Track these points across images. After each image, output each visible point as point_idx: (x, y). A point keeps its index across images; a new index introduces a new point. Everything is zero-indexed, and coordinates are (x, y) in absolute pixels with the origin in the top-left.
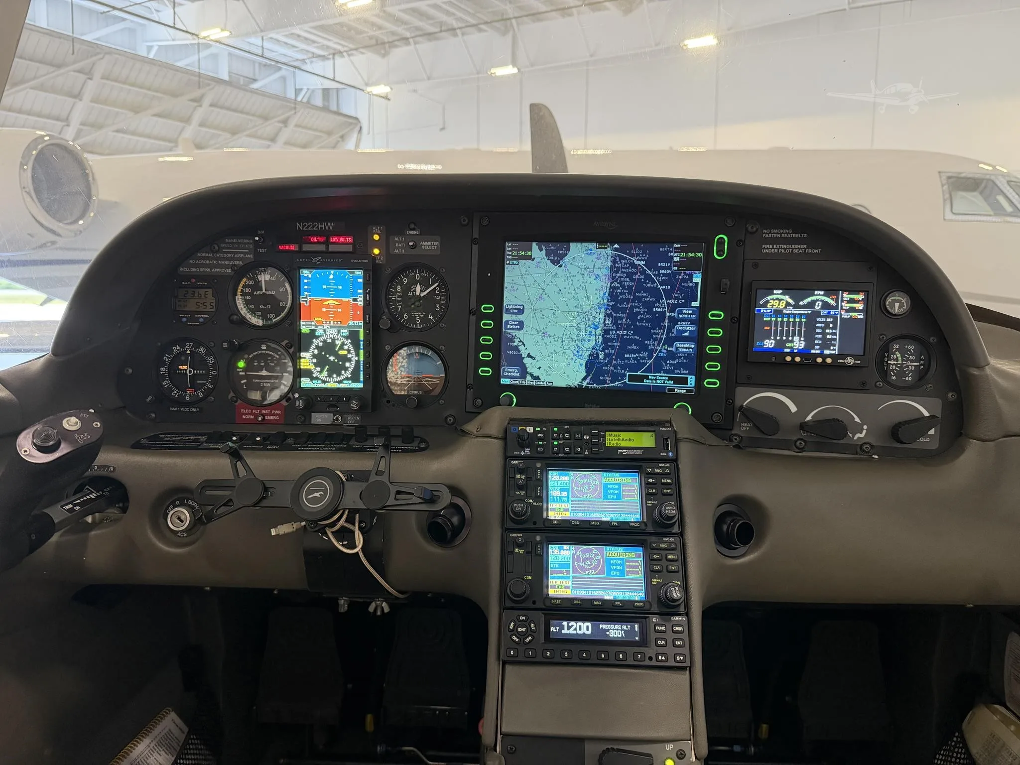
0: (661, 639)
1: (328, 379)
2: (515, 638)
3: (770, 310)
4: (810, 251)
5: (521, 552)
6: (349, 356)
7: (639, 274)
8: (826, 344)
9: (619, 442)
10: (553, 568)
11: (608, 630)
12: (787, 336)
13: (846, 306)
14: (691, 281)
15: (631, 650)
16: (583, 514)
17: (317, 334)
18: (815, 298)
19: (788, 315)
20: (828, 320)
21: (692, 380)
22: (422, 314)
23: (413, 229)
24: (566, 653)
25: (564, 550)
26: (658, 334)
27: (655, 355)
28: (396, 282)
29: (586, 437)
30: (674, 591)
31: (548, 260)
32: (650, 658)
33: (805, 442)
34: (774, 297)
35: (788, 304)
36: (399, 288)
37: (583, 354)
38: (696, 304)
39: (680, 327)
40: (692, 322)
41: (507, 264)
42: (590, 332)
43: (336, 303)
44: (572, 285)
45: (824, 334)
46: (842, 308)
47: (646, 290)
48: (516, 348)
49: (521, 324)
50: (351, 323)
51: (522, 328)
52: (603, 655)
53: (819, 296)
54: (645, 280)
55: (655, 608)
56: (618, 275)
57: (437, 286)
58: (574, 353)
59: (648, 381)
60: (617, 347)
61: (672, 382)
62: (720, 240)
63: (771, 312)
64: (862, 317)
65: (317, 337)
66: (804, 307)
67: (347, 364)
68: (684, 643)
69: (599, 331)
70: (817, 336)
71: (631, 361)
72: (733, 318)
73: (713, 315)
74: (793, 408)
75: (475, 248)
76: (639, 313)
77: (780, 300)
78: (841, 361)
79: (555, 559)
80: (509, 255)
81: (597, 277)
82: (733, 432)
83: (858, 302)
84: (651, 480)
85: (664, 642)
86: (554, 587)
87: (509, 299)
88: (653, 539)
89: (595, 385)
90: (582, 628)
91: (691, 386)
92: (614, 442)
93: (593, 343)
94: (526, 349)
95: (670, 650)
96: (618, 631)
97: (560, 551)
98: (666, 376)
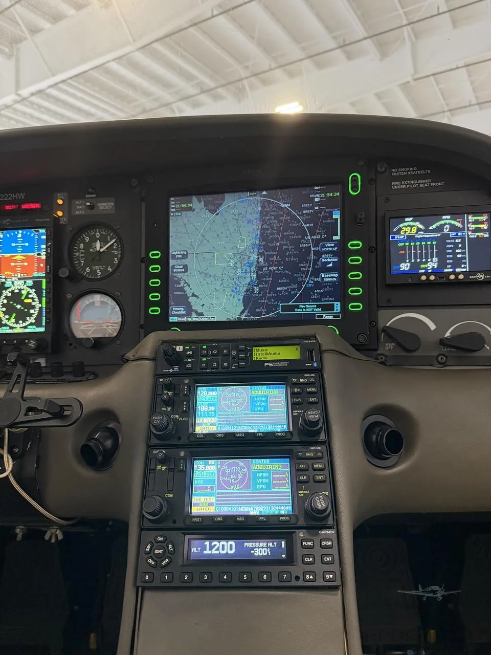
0: (309, 556)
1: (15, 325)
2: (151, 561)
3: (403, 237)
4: (434, 184)
5: (163, 469)
6: (33, 304)
7: (285, 215)
8: (458, 262)
9: (265, 356)
10: (197, 484)
11: (253, 549)
12: (421, 258)
13: (472, 227)
14: (332, 218)
15: (275, 569)
16: (230, 428)
17: (6, 286)
18: (443, 222)
19: (421, 240)
20: (457, 241)
21: (337, 306)
22: (103, 267)
23: (92, 194)
24: (206, 576)
25: (209, 465)
26: (305, 267)
27: (304, 286)
28: (79, 241)
29: (234, 353)
30: (318, 501)
31: (207, 209)
32: (297, 578)
33: (446, 357)
34: (406, 224)
35: (419, 230)
36: (82, 246)
37: (241, 290)
38: (337, 238)
39: (325, 259)
40: (334, 254)
41: (171, 216)
42: (246, 270)
43: (24, 258)
44: (228, 229)
45: (455, 254)
46: (468, 230)
47: (292, 229)
48: (182, 289)
49: (185, 267)
50: (36, 274)
51: (186, 271)
52: (245, 576)
53: (447, 220)
54: (291, 220)
55: (302, 522)
56: (267, 218)
57: (115, 242)
58: (232, 290)
59: (298, 310)
60: (270, 282)
61: (320, 310)
62: (353, 178)
63: (404, 238)
64: (488, 236)
65: (7, 288)
66: (434, 231)
67: (32, 311)
68: (333, 559)
69: (253, 268)
70: (448, 256)
71: (282, 294)
72: (371, 247)
73: (352, 245)
74: (432, 327)
75: (143, 204)
76: (287, 250)
77: (411, 227)
78: (472, 277)
79: (200, 475)
80: (173, 208)
81: (249, 221)
82: (379, 352)
83: (482, 223)
84: (296, 390)
85: (311, 559)
86: (197, 505)
87: (175, 247)
88: (299, 448)
89: (252, 317)
90: (225, 548)
91: (337, 311)
92: (261, 356)
93: (248, 280)
94: (191, 289)
95: (319, 568)
96: (264, 549)
97: (205, 467)
98: (315, 305)
